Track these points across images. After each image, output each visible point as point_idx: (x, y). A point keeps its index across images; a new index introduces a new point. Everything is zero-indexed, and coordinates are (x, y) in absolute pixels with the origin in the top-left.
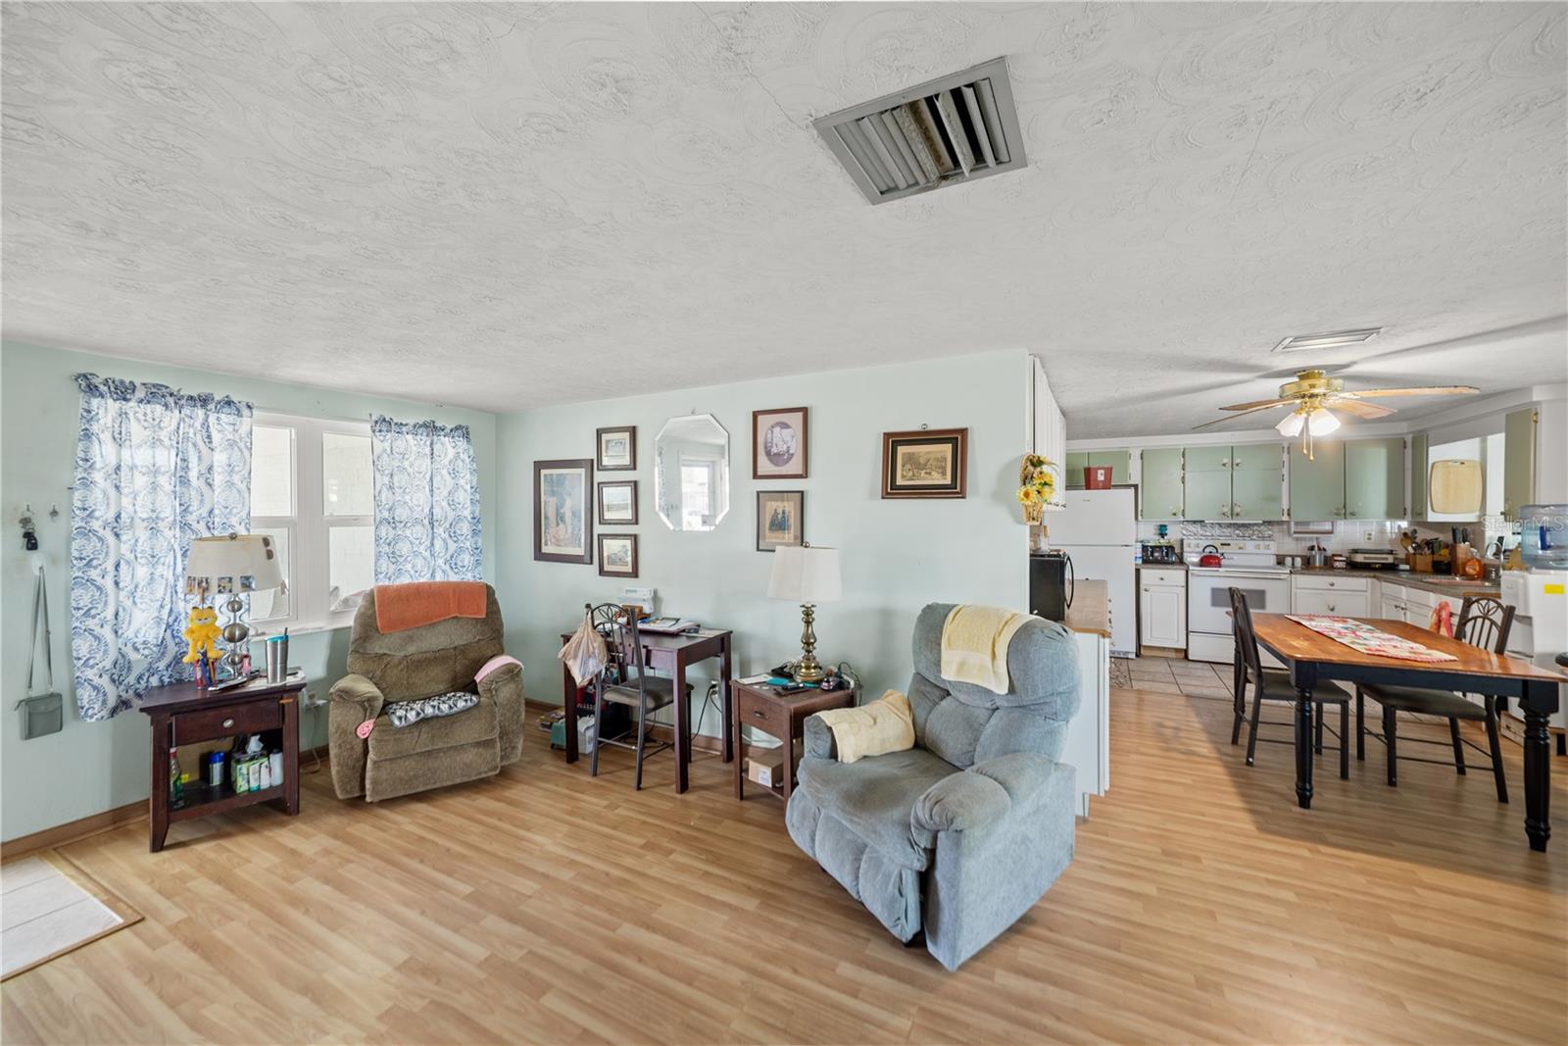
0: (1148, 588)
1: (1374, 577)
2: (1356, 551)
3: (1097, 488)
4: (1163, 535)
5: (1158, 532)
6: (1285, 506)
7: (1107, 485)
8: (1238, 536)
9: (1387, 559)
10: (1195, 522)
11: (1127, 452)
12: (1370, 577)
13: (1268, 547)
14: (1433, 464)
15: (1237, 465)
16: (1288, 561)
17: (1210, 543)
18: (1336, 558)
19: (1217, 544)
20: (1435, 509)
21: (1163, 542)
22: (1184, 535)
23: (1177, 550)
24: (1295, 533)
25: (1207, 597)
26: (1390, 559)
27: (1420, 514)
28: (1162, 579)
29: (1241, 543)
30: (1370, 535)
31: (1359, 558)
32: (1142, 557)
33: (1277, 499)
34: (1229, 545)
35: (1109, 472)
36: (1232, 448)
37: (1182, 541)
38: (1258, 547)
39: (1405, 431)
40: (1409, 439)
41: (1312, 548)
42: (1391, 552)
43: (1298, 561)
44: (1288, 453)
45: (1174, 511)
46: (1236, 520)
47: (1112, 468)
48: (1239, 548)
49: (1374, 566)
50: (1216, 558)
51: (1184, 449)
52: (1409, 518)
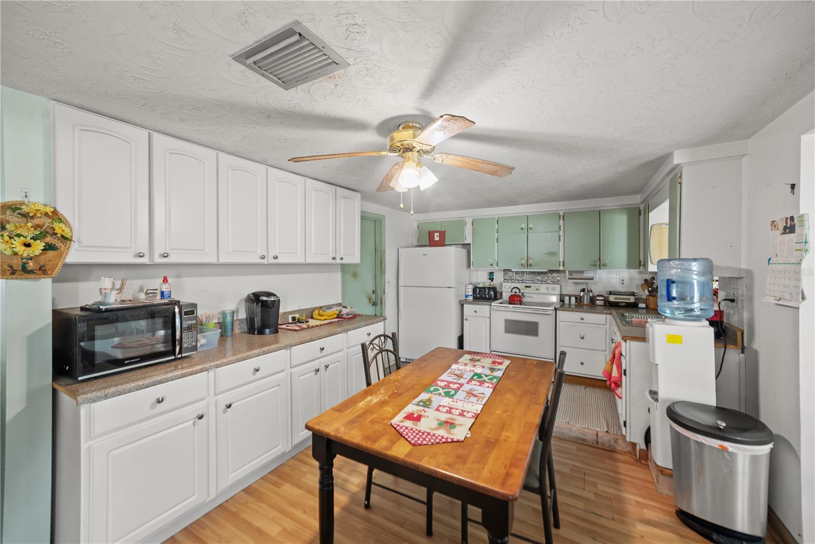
0: (467, 318)
2: (611, 293)
3: (435, 246)
4: (492, 279)
5: (489, 277)
6: (561, 260)
7: (442, 243)
9: (629, 299)
11: (464, 220)
12: (608, 313)
13: (554, 289)
14: (652, 226)
15: (530, 228)
16: (567, 299)
17: (516, 285)
18: (597, 298)
19: (521, 286)
20: (652, 261)
24: (569, 278)
25: (502, 326)
26: (632, 299)
27: (645, 266)
28: (475, 312)
29: (537, 286)
30: (623, 281)
31: (612, 298)
33: (556, 254)
34: (530, 287)
35: (442, 234)
36: (528, 216)
37: (501, 283)
38: (549, 289)
39: (639, 202)
40: (642, 207)
41: (583, 290)
42: (633, 294)
43: (573, 299)
44: (563, 220)
45: (492, 262)
46: (531, 269)
47: (445, 232)
48: (537, 290)
49: (620, 304)
50: (519, 296)
51: (498, 218)
52: (642, 268)
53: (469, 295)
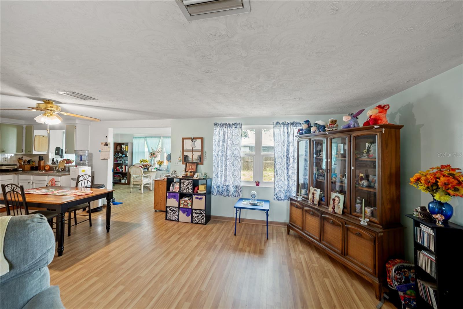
1: (15, 174)
9: (15, 167)
12: (13, 174)
14: (35, 136)
20: (36, 150)
27: (30, 151)
30: (6, 159)
31: (4, 168)
40: (25, 126)
42: (16, 165)
49: (10, 170)
52: (24, 153)
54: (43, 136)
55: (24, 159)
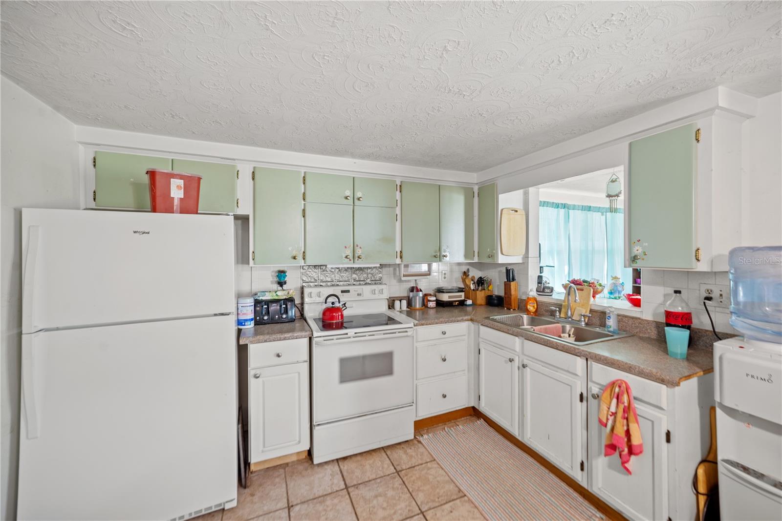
0: (258, 372)
1: (471, 320)
2: (440, 291)
3: (169, 210)
4: (281, 284)
5: (276, 279)
6: (398, 249)
7: (190, 206)
8: (355, 280)
9: (461, 296)
10: (315, 266)
11: (234, 166)
12: (468, 320)
13: (381, 292)
14: (502, 210)
15: (359, 199)
16: (397, 303)
17: (331, 291)
18: (429, 298)
19: (337, 291)
20: (504, 253)
21: (282, 295)
22: (304, 282)
23: (297, 301)
24: (404, 276)
25: (335, 370)
27: (491, 256)
28: (278, 356)
29: (357, 289)
30: (445, 274)
31: (445, 297)
32: (255, 317)
33: (392, 240)
34: (348, 291)
35: (193, 184)
36: (354, 178)
37: (302, 288)
38: (373, 292)
39: (475, 182)
40: (476, 189)
41: (412, 290)
42: (460, 290)
43: (404, 303)
44: (401, 191)
45: (294, 254)
46: (359, 264)
47: (199, 179)
48: (358, 295)
49: (454, 304)
50: (338, 310)
51: (305, 173)
52: (476, 260)
53: (246, 320)
54: (516, 211)
55: (471, 274)
